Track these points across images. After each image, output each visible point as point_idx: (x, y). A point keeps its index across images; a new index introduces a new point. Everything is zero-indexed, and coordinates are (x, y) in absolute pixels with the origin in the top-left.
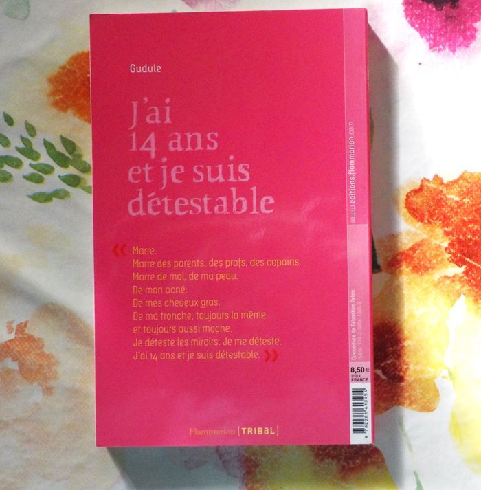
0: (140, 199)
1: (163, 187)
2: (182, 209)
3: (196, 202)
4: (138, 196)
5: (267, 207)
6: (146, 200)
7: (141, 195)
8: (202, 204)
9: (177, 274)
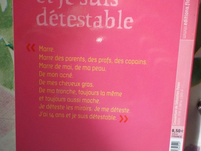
0: (44, 14)
1: (60, 7)
2: (72, 22)
3: (81, 18)
4: (43, 12)
5: (128, 25)
6: (48, 15)
7: (45, 11)
8: (85, 20)
9: (67, 65)
